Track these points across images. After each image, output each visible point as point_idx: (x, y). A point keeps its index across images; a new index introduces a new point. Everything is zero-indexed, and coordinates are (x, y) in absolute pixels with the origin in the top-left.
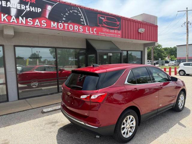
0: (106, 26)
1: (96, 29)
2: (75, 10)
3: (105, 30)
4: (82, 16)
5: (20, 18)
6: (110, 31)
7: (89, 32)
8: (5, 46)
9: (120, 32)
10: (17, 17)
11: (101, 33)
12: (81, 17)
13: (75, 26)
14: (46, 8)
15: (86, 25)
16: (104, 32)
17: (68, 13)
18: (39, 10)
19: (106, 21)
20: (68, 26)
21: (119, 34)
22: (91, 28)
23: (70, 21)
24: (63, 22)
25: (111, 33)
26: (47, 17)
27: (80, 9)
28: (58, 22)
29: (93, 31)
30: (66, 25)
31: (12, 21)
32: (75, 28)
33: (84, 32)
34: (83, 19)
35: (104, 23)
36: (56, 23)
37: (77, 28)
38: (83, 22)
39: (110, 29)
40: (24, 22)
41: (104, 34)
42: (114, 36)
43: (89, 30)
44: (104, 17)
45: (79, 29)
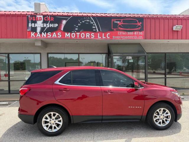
0: (122, 29)
1: (109, 34)
2: (87, 19)
3: (120, 33)
4: (94, 24)
5: (43, 33)
6: (127, 33)
7: (101, 38)
8: (42, 54)
9: (141, 33)
10: (41, 33)
11: (116, 37)
12: (94, 25)
13: (87, 34)
14: (61, 23)
15: (98, 31)
16: (119, 35)
17: (80, 23)
18: (56, 25)
19: (122, 24)
20: (80, 35)
21: (140, 35)
22: (103, 34)
23: (82, 30)
24: (75, 32)
25: (129, 35)
26: (62, 29)
27: (92, 18)
28: (71, 33)
29: (105, 36)
30: (78, 34)
31: (37, 36)
32: (87, 36)
33: (96, 38)
34: (95, 26)
35: (120, 26)
36: (69, 33)
37: (88, 36)
38: (96, 29)
39: (127, 31)
40: (45, 36)
41: (119, 37)
42: (134, 38)
43: (101, 36)
44: (120, 21)
45: (90, 36)
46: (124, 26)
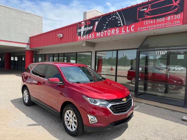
0: (149, 17)
1: (134, 26)
2: (114, 15)
3: (147, 22)
4: (119, 18)
5: (84, 36)
6: (156, 21)
7: (125, 32)
8: (92, 52)
11: (141, 28)
12: (119, 20)
13: (112, 30)
15: (122, 25)
16: (146, 26)
17: (108, 21)
18: (92, 27)
19: (151, 10)
20: (107, 33)
21: (177, 20)
22: (127, 27)
23: (109, 28)
24: (104, 30)
25: (159, 23)
26: (95, 30)
27: (117, 13)
28: (101, 32)
29: (129, 29)
30: (105, 31)
31: (81, 38)
32: (112, 32)
33: (120, 33)
34: (120, 20)
36: (99, 33)
37: (113, 32)
38: (120, 23)
40: (85, 38)
41: (145, 28)
42: (166, 26)
43: (125, 30)
45: (115, 32)
46: (152, 13)
